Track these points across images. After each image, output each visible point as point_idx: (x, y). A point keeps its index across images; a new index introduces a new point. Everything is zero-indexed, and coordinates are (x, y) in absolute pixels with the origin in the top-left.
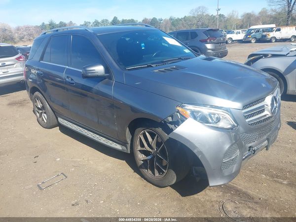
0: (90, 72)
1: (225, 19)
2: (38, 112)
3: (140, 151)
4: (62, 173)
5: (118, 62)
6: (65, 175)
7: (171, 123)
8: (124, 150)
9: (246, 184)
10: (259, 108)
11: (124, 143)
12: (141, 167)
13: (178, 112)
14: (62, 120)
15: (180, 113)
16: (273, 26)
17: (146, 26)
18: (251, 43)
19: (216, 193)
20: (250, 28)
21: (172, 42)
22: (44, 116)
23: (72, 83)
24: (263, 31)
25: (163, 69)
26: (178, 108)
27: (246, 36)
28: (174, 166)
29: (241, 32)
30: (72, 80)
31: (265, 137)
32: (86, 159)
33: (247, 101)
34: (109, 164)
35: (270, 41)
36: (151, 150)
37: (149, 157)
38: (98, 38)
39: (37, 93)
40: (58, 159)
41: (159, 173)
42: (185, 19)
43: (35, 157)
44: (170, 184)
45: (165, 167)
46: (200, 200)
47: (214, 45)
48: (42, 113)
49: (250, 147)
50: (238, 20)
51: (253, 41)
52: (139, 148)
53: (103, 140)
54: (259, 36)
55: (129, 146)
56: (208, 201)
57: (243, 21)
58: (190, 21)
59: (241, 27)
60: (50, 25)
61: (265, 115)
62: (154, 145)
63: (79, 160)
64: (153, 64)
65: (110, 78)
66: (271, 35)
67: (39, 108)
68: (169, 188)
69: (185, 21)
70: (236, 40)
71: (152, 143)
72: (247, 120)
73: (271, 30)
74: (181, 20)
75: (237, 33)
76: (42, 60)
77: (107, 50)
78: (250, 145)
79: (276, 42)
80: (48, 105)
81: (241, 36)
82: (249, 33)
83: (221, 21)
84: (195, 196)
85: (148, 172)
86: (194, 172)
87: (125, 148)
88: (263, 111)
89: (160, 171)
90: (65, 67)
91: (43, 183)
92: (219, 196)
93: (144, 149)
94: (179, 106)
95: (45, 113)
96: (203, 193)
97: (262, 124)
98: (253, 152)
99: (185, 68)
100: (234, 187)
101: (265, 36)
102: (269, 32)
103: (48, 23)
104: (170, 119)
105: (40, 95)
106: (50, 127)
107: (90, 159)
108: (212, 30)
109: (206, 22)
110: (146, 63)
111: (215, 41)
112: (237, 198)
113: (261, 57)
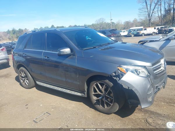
0: (63, 52)
1: (115, 25)
2: (22, 80)
3: (94, 95)
4: (47, 113)
5: (77, 46)
6: (48, 113)
7: (114, 76)
8: (83, 96)
9: (155, 108)
10: (159, 65)
11: (82, 92)
12: (95, 104)
13: (118, 70)
14: (39, 82)
15: (120, 70)
16: (142, 27)
17: (86, 27)
18: (132, 37)
19: (140, 114)
20: (130, 29)
21: (102, 35)
22: (27, 81)
23: (48, 60)
24: (137, 30)
25: (103, 49)
26: (118, 68)
27: (129, 33)
28: (117, 100)
29: (125, 31)
30: (48, 58)
31: (163, 81)
32: (59, 103)
33: (154, 62)
34: (73, 105)
35: (141, 35)
36: (101, 94)
37: (100, 98)
38: (64, 33)
39: (22, 68)
40: (41, 105)
41: (107, 106)
42: (93, 25)
43: (26, 105)
44: (115, 112)
45: (111, 102)
46: (132, 119)
47: (115, 38)
48: (24, 80)
49: (157, 87)
50: (122, 25)
51: (133, 36)
52: (93, 93)
53: (68, 91)
54: (135, 33)
55: (86, 93)
56: (137, 119)
57: (125, 25)
58: (96, 26)
59: (124, 29)
60: (13, 31)
61: (162, 70)
62: (103, 90)
63: (54, 104)
64: (96, 46)
65: (74, 55)
66: (142, 32)
67: (22, 77)
68: (113, 114)
69: (93, 26)
70: (123, 36)
71: (102, 89)
72: (155, 72)
73: (141, 30)
74: (90, 26)
75: (123, 32)
76: (25, 48)
77: (71, 40)
78: (157, 85)
79: (144, 36)
80: (29, 74)
81: (126, 33)
82: (130, 32)
83: (113, 26)
84: (130, 117)
85: (100, 107)
86: (129, 102)
87: (83, 95)
88: (160, 67)
89: (108, 105)
90: (43, 51)
91: (36, 119)
92: (142, 116)
93: (97, 93)
94: (119, 67)
95: (27, 79)
96: (133, 115)
97: (161, 74)
98: (158, 89)
99: (115, 47)
100: (149, 110)
101: (139, 33)
102: (140, 30)
103: (12, 30)
104: (114, 74)
105: (24, 69)
106: (30, 88)
107: (61, 103)
108: (113, 30)
109: (105, 26)
110: (92, 46)
111: (116, 36)
112: (152, 116)
113: (146, 42)
